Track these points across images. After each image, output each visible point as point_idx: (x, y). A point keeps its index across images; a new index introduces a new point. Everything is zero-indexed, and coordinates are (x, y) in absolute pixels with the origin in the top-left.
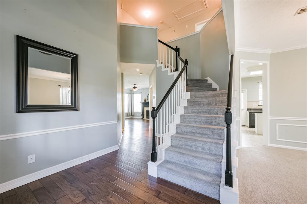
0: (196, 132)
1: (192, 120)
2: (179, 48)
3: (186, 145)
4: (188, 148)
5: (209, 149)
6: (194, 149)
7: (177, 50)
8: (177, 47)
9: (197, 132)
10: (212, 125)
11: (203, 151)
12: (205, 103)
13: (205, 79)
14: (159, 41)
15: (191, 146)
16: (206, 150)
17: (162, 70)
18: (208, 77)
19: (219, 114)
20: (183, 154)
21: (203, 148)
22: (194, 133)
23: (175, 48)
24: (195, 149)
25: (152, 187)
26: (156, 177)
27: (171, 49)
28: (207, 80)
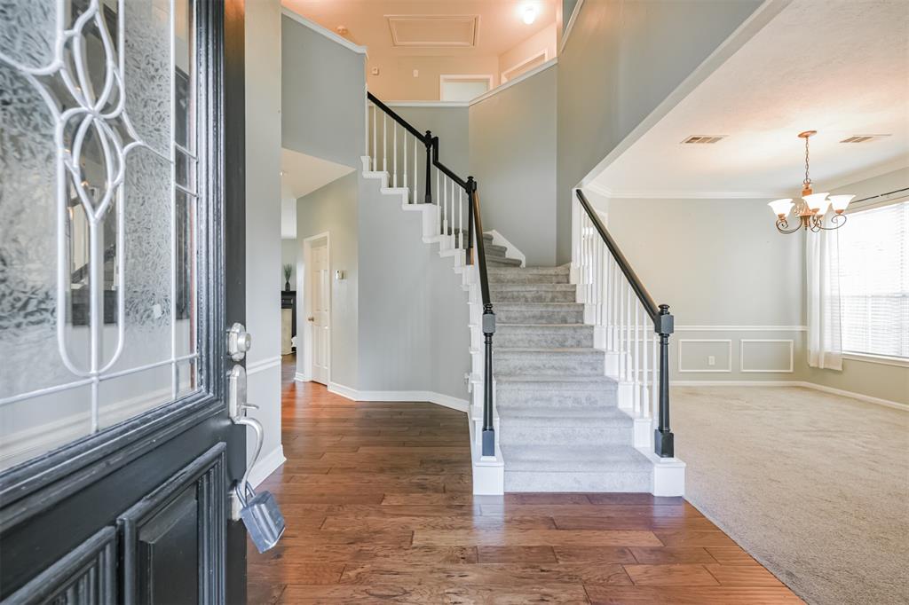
0: (544, 366)
1: (520, 337)
2: (436, 138)
3: (536, 400)
4: (540, 404)
5: (588, 399)
6: (555, 404)
7: (430, 141)
8: (428, 132)
9: (547, 366)
10: (567, 347)
11: (576, 405)
12: (529, 295)
13: (488, 235)
14: (370, 96)
15: (549, 400)
16: (584, 401)
17: (381, 190)
18: (494, 231)
19: (569, 321)
20: (550, 419)
21: (576, 400)
22: (539, 368)
23: (424, 134)
24: (558, 406)
25: (522, 516)
26: (502, 494)
27: (409, 133)
28: (491, 236)
